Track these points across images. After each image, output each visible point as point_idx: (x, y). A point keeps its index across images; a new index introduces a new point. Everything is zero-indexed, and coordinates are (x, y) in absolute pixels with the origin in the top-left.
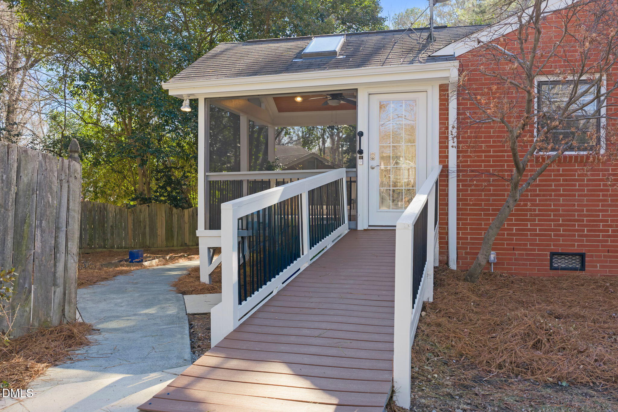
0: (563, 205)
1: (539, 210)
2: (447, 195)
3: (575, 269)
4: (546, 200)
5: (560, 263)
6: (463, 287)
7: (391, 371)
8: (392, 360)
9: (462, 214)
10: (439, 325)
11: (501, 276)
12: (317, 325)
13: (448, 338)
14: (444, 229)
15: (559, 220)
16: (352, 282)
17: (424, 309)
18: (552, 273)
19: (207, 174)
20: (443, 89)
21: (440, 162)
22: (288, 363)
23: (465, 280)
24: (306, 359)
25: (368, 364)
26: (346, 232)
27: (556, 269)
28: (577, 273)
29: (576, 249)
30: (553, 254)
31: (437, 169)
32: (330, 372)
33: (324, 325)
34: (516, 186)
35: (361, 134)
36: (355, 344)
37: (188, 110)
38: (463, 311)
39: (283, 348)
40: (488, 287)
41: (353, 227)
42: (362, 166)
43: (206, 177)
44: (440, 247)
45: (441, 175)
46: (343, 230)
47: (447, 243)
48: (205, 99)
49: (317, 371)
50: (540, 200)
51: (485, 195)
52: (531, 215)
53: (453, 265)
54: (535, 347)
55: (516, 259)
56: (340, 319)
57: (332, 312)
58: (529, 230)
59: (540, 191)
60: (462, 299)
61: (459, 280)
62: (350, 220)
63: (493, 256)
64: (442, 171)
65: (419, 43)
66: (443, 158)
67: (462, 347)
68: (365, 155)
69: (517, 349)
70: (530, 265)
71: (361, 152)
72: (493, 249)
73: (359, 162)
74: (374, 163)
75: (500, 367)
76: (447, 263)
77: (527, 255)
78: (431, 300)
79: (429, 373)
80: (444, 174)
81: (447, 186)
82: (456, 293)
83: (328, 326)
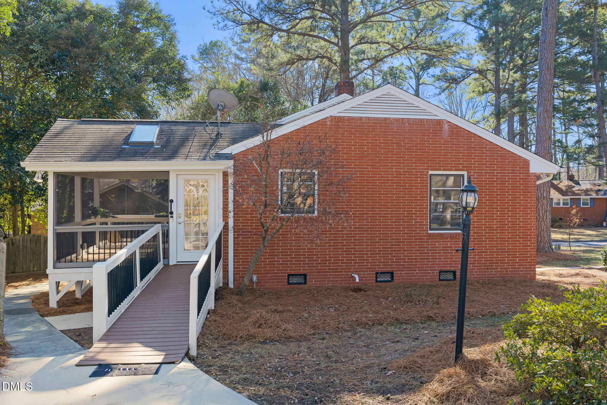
0: (294, 246)
1: (282, 249)
2: (228, 241)
3: (301, 284)
4: (286, 243)
5: (294, 280)
6: (234, 299)
7: (188, 341)
8: (188, 337)
9: (237, 253)
10: (215, 321)
11: (259, 290)
12: (151, 325)
13: (219, 327)
14: (226, 262)
15: (292, 255)
16: (168, 301)
17: (209, 313)
18: (289, 286)
19: (55, 228)
20: (225, 175)
21: (223, 220)
22: (140, 343)
23: (237, 294)
24: (148, 340)
25: (177, 339)
26: (162, 267)
27: (291, 284)
28: (302, 286)
29: (302, 272)
30: (289, 275)
31: (222, 224)
32: (160, 344)
33: (154, 325)
34: (264, 238)
35: (172, 201)
36: (171, 332)
37: (40, 181)
38: (230, 313)
39: (135, 337)
40: (249, 298)
41: (166, 263)
42: (172, 223)
43: (54, 230)
44: (223, 274)
45: (223, 229)
46: (160, 266)
47: (228, 271)
48: (54, 173)
49: (154, 344)
50: (282, 243)
51: (251, 241)
52: (277, 252)
53: (231, 285)
54: (259, 327)
55: (268, 279)
56: (163, 321)
57: (158, 319)
58: (276, 261)
59: (282, 237)
60: (233, 306)
61: (233, 294)
62: (164, 258)
63: (255, 278)
64: (224, 226)
65: (211, 138)
66: (225, 217)
67: (226, 331)
68: (174, 215)
69: (250, 328)
70: (277, 282)
71: (172, 213)
72: (256, 274)
73: (171, 220)
74: (181, 220)
75: (241, 337)
76: (228, 284)
77: (275, 276)
78: (213, 308)
79: (207, 343)
80: (226, 228)
81: (228, 235)
82: (230, 303)
83: (157, 325)
